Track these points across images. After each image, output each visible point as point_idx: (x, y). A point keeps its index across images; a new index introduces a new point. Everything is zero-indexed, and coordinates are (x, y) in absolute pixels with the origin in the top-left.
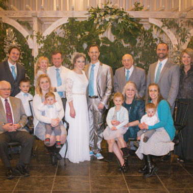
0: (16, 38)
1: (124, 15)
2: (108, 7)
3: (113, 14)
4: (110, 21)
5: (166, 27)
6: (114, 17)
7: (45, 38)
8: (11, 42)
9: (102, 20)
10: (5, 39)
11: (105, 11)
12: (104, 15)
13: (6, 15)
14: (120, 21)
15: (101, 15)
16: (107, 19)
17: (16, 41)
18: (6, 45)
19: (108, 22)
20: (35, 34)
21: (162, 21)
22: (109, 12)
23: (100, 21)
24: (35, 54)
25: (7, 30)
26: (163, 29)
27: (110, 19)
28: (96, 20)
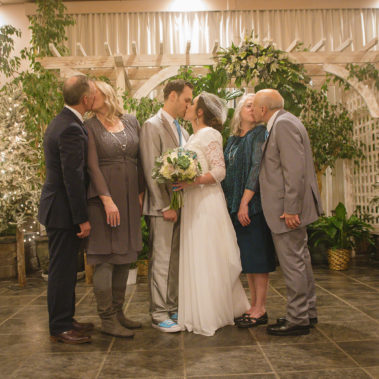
1: (281, 57)
2: (251, 43)
3: (261, 55)
4: (256, 68)
5: (356, 79)
6: (263, 60)
7: (139, 102)
9: (241, 67)
11: (247, 51)
12: (245, 58)
13: (67, 65)
14: (274, 68)
15: (239, 58)
16: (251, 65)
19: (252, 70)
21: (347, 68)
22: (254, 51)
23: (238, 68)
26: (349, 81)
27: (256, 64)
28: (231, 66)
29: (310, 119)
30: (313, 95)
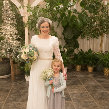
0: (11, 8)
7: (33, 8)
8: (7, 11)
10: (2, 8)
17: (11, 10)
18: (3, 13)
20: (25, 5)
24: (25, 20)
25: (4, 2)
29: (100, 15)
30: (103, 6)
